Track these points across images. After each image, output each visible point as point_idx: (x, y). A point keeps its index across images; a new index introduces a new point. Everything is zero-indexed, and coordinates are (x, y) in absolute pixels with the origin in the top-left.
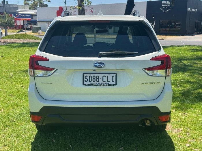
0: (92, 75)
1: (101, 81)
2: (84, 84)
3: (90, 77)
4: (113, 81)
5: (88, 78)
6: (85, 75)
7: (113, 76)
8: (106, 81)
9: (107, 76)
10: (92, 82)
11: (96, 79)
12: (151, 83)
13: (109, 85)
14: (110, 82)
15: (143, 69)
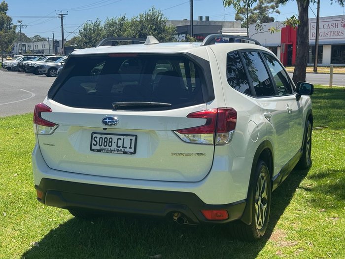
0: (104, 136)
1: (114, 147)
2: (91, 150)
3: (101, 139)
4: (130, 148)
5: (98, 140)
6: (94, 135)
7: (131, 140)
8: (122, 146)
9: (124, 139)
10: (103, 146)
11: (108, 142)
12: (187, 155)
13: (125, 153)
14: (126, 148)
15: (173, 131)
